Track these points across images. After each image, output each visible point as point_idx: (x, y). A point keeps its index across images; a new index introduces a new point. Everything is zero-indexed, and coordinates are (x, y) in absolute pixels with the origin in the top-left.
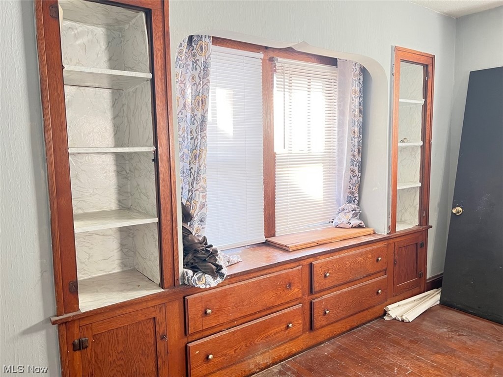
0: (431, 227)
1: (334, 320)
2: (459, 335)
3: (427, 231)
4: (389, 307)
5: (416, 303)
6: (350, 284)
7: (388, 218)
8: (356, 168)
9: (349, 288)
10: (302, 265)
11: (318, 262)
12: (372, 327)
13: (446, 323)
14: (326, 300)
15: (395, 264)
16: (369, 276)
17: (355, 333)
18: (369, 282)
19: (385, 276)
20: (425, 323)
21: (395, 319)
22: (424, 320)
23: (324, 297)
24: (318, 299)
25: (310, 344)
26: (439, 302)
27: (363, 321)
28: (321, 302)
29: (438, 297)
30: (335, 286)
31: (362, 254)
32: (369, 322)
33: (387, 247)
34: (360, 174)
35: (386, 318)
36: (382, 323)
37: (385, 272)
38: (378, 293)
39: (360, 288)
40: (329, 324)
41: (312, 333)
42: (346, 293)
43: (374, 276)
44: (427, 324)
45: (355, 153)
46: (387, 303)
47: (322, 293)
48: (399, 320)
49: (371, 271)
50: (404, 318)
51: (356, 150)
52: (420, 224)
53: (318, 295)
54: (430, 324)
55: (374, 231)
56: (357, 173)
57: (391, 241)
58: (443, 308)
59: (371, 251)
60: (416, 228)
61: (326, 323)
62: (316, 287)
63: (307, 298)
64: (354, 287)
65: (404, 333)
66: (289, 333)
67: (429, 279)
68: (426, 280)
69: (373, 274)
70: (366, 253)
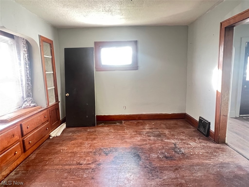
0: (60, 102)
1: (33, 145)
2: (75, 134)
3: (58, 103)
4: (51, 133)
5: (59, 129)
6: (37, 129)
7: (46, 100)
8: (30, 83)
9: (37, 130)
10: (17, 125)
11: (23, 123)
12: (47, 143)
13: (70, 132)
14: (29, 137)
15: (50, 117)
16: (43, 124)
17: (41, 147)
18: (43, 126)
19: (48, 123)
20: (64, 134)
21: (54, 137)
22: (63, 133)
23: (28, 136)
24: (26, 138)
25: (25, 158)
26: (66, 127)
27: (43, 142)
28: (27, 139)
29: (65, 125)
30: (31, 131)
31: (39, 116)
32: (45, 141)
33: (47, 112)
34: (31, 85)
35: (51, 138)
36: (50, 140)
37: (48, 121)
38: (47, 129)
39: (40, 129)
40: (31, 147)
41: (25, 153)
42: (36, 132)
43: (45, 123)
44: (65, 134)
45: (29, 76)
46: (50, 132)
47: (27, 135)
48: (55, 137)
49: (43, 122)
50: (57, 135)
51: (29, 75)
52: (56, 102)
53: (25, 137)
54: (66, 134)
55: (41, 107)
56: (30, 85)
57: (48, 109)
58: (67, 128)
59: (42, 114)
60: (55, 103)
61: (30, 147)
62: (25, 133)
63: (21, 139)
64: (38, 129)
65: (59, 140)
66: (16, 156)
67: (61, 120)
68: (60, 121)
69: (44, 123)
70: (41, 115)
